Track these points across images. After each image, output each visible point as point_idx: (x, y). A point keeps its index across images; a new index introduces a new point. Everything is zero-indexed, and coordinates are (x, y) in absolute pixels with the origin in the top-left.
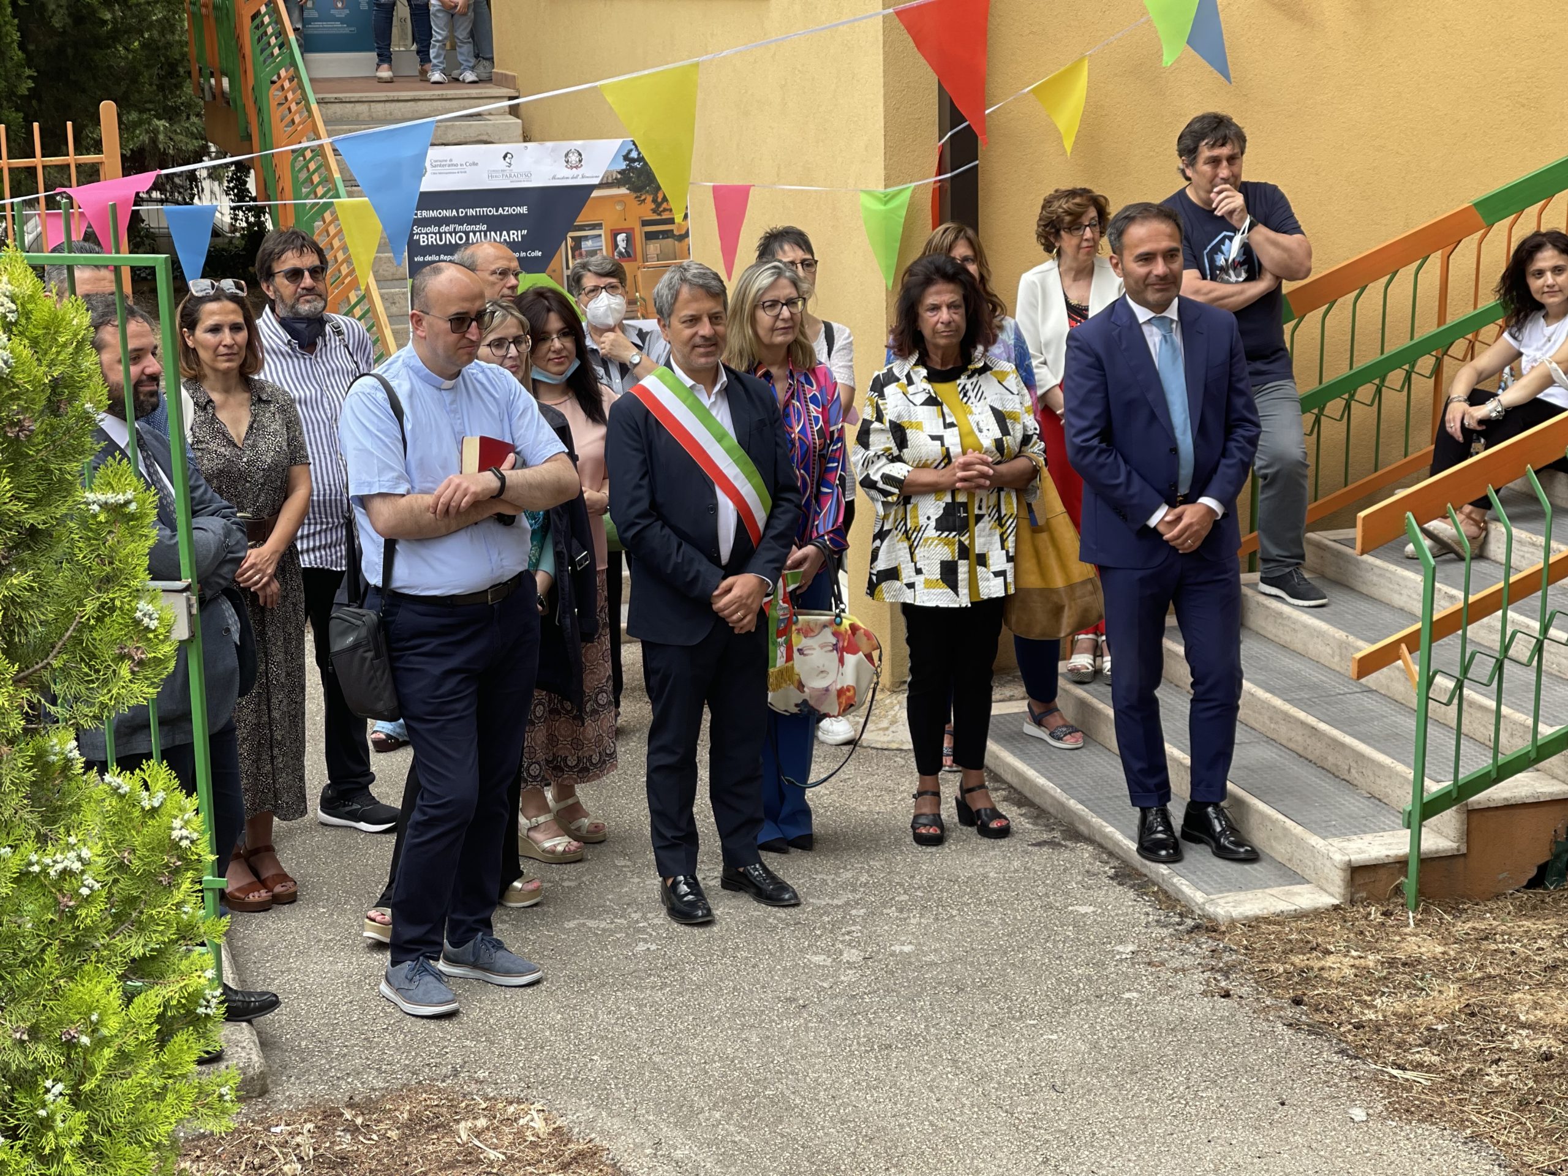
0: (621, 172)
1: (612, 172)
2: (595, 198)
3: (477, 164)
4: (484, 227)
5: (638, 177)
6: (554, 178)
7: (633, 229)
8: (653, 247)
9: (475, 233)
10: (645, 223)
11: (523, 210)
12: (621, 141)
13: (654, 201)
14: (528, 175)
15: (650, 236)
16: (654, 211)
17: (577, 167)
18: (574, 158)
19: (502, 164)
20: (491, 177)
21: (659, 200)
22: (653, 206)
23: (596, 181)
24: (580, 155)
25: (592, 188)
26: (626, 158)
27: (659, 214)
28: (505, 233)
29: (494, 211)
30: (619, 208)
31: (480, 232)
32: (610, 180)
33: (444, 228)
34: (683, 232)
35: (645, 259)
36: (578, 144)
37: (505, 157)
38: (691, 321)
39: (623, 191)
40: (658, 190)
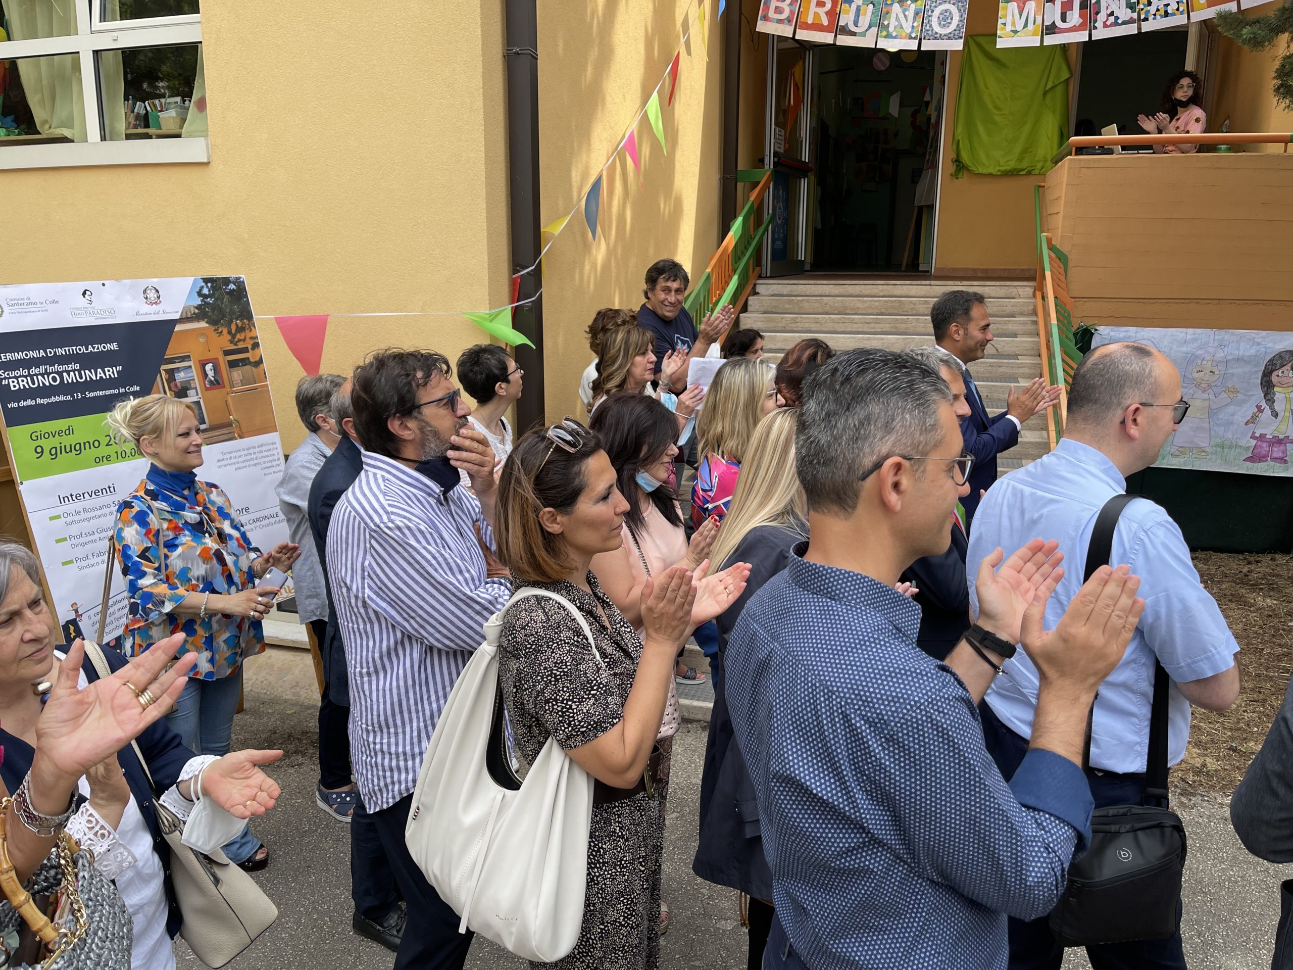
0: (198, 307)
2: (178, 332)
3: (57, 302)
4: (78, 366)
6: (137, 314)
8: (237, 374)
9: (68, 373)
10: (227, 353)
11: (114, 346)
12: (192, 279)
15: (233, 364)
16: (231, 342)
17: (156, 303)
18: (152, 295)
19: (84, 301)
20: (74, 314)
22: (230, 337)
23: (177, 316)
24: (157, 291)
26: (200, 294)
28: (99, 370)
29: (83, 349)
30: (202, 340)
31: (74, 371)
32: (189, 315)
33: (34, 371)
35: (232, 385)
36: (154, 281)
37: (84, 294)
40: (231, 322)
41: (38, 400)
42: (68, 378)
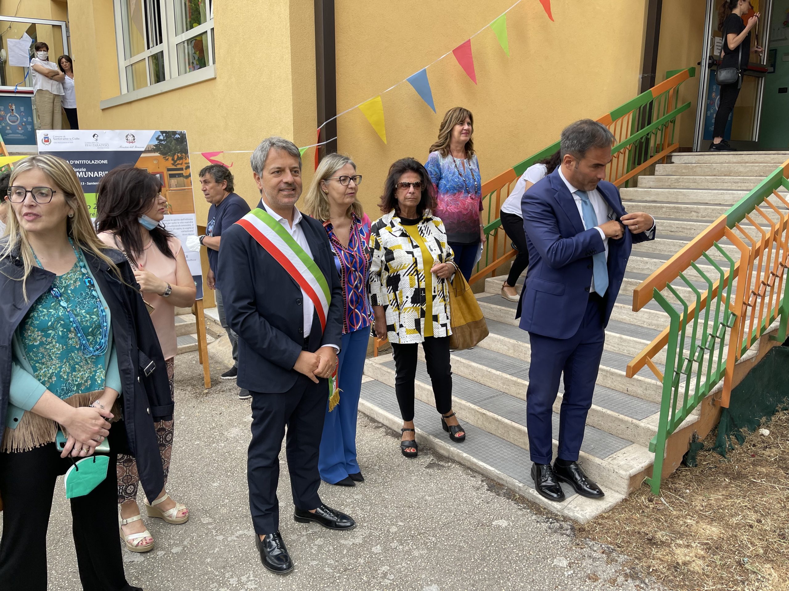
0: (156, 146)
1: (151, 145)
2: (142, 157)
3: (79, 139)
4: (85, 170)
5: (164, 148)
6: (121, 147)
7: (163, 172)
8: (174, 181)
9: (79, 172)
10: (169, 170)
11: (106, 162)
12: (154, 131)
13: (173, 160)
14: (107, 145)
15: (172, 176)
16: (173, 164)
17: (132, 142)
18: (130, 138)
19: (93, 140)
20: (86, 145)
21: (175, 159)
22: (172, 162)
23: (143, 150)
24: (134, 136)
25: (141, 152)
26: (157, 139)
27: (176, 166)
28: (96, 173)
29: (89, 162)
30: (155, 162)
31: (83, 172)
32: (150, 149)
34: (188, 174)
35: (170, 186)
36: (133, 132)
37: (94, 136)
38: (278, 172)
39: (157, 154)
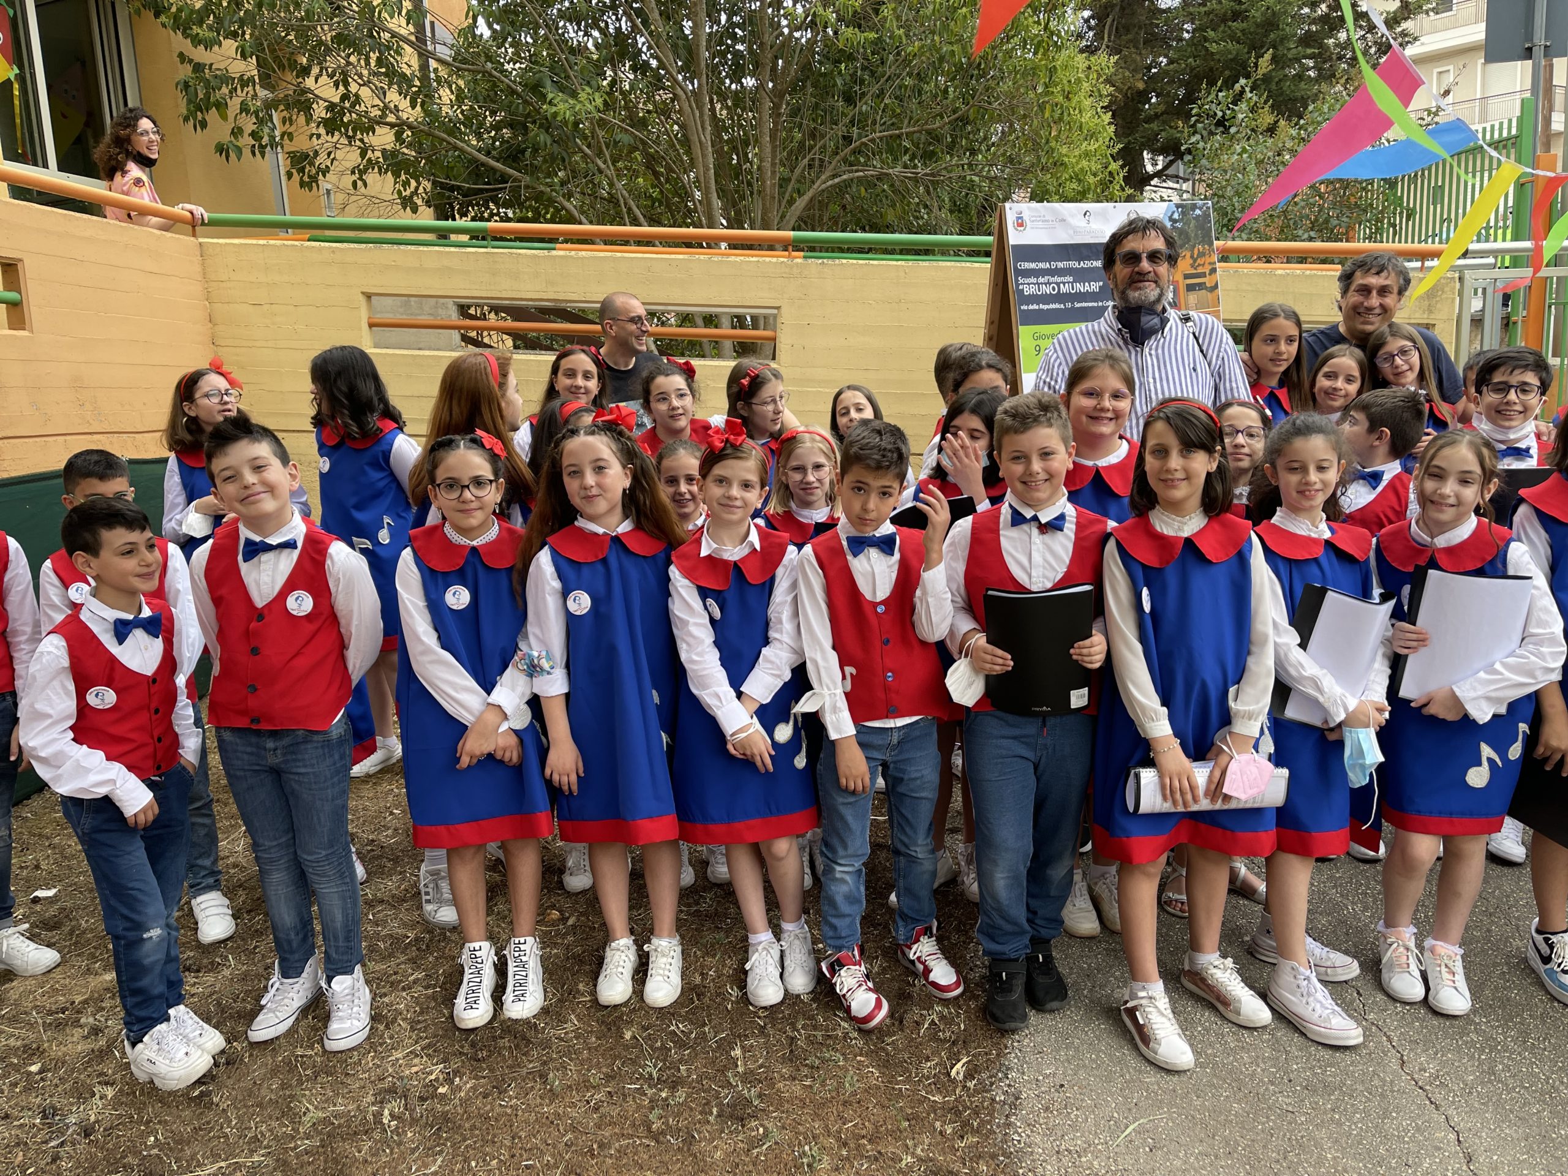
3: (1066, 220)
4: (1071, 279)
9: (1064, 283)
10: (1186, 277)
13: (1192, 257)
15: (1190, 288)
19: (1084, 221)
21: (1195, 256)
27: (1196, 269)
28: (1087, 284)
29: (1077, 264)
31: (1068, 283)
33: (1041, 280)
34: (1213, 285)
37: (1085, 215)
40: (1194, 247)
41: (1042, 306)
42: (1064, 289)
